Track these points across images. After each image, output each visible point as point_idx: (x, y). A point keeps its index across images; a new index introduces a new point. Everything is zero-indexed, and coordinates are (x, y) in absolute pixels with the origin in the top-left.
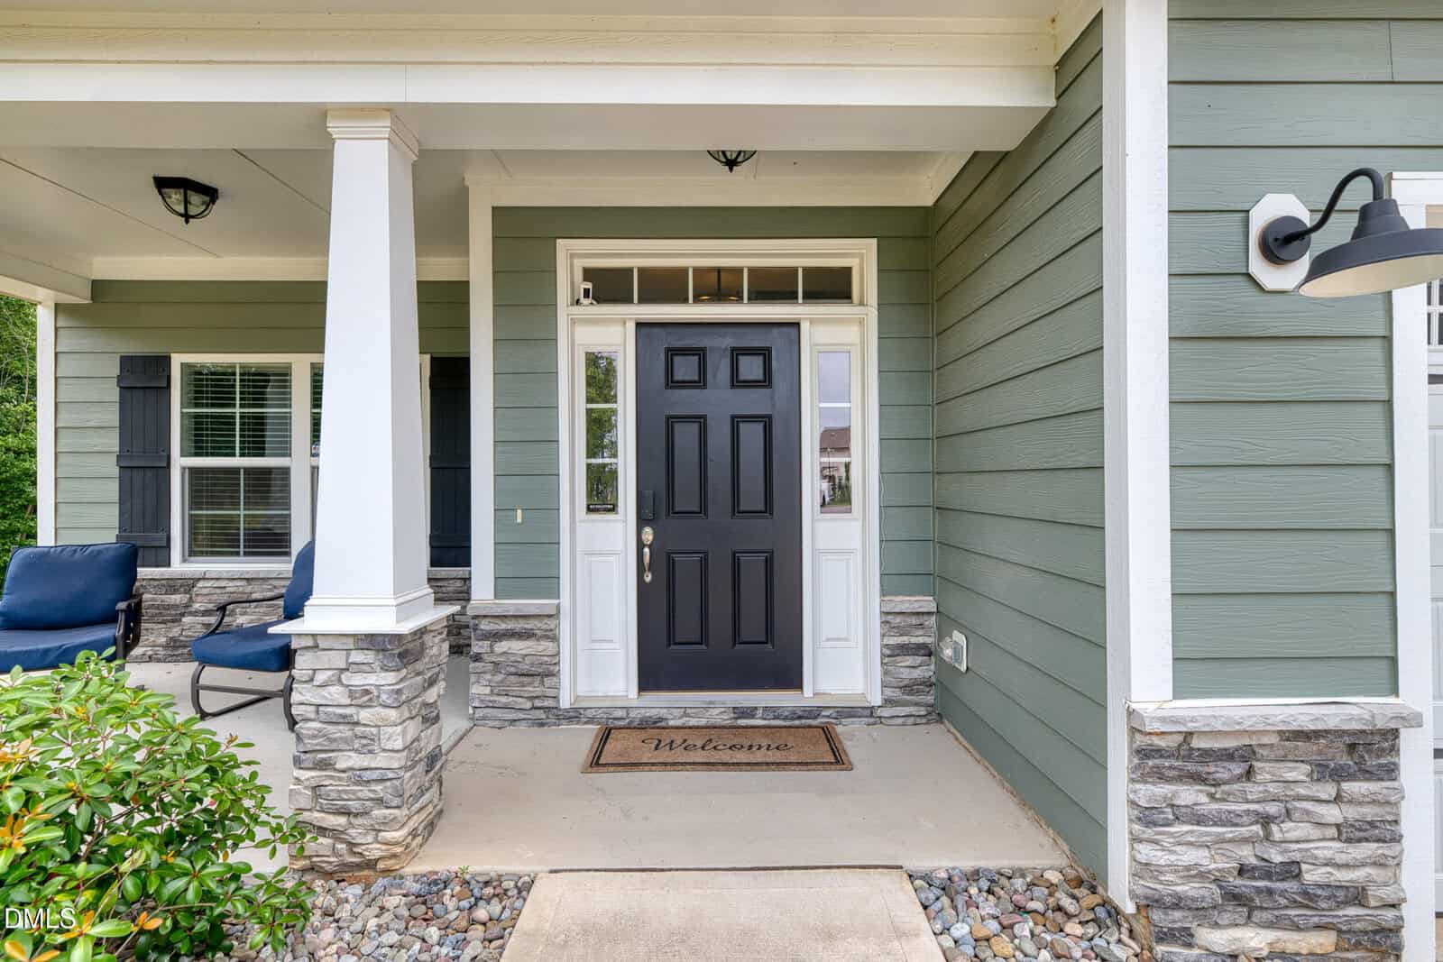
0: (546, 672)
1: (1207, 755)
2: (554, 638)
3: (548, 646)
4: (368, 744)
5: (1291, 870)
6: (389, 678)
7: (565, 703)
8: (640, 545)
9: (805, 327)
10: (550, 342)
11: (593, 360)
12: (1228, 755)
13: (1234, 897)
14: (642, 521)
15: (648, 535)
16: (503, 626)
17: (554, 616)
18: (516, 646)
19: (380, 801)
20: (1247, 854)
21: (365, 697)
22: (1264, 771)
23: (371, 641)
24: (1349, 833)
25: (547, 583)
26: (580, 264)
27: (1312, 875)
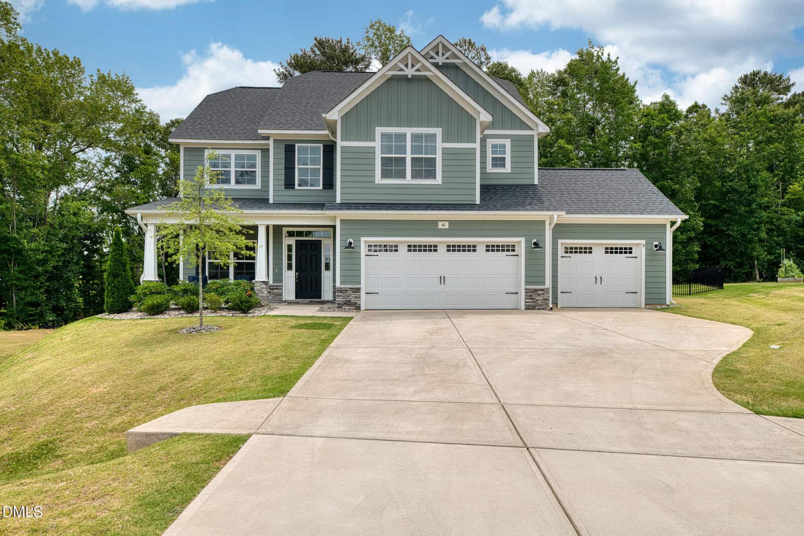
0: (281, 295)
1: (342, 290)
2: (282, 290)
3: (281, 291)
4: (263, 293)
5: (350, 301)
6: (265, 286)
7: (284, 300)
8: (296, 275)
9: (322, 241)
10: (282, 243)
11: (288, 245)
12: (344, 290)
13: (345, 303)
14: (296, 272)
15: (297, 274)
16: (274, 287)
17: (282, 286)
18: (276, 291)
19: (264, 299)
20: (346, 299)
21: (262, 288)
22: (348, 292)
23: (263, 282)
24: (356, 298)
25: (281, 281)
26: (286, 230)
27: (352, 301)
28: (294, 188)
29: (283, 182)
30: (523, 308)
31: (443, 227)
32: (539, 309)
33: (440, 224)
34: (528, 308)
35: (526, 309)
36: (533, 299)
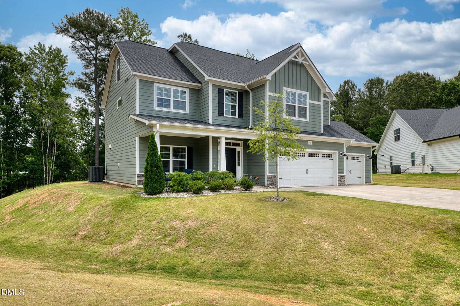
1: (270, 177)
9: (237, 149)
13: (271, 184)
20: (272, 182)
22: (272, 178)
27: (274, 183)
28: (223, 116)
29: (217, 112)
30: (337, 185)
31: (310, 144)
32: (342, 185)
33: (309, 142)
34: (340, 185)
35: (339, 185)
36: (340, 180)
